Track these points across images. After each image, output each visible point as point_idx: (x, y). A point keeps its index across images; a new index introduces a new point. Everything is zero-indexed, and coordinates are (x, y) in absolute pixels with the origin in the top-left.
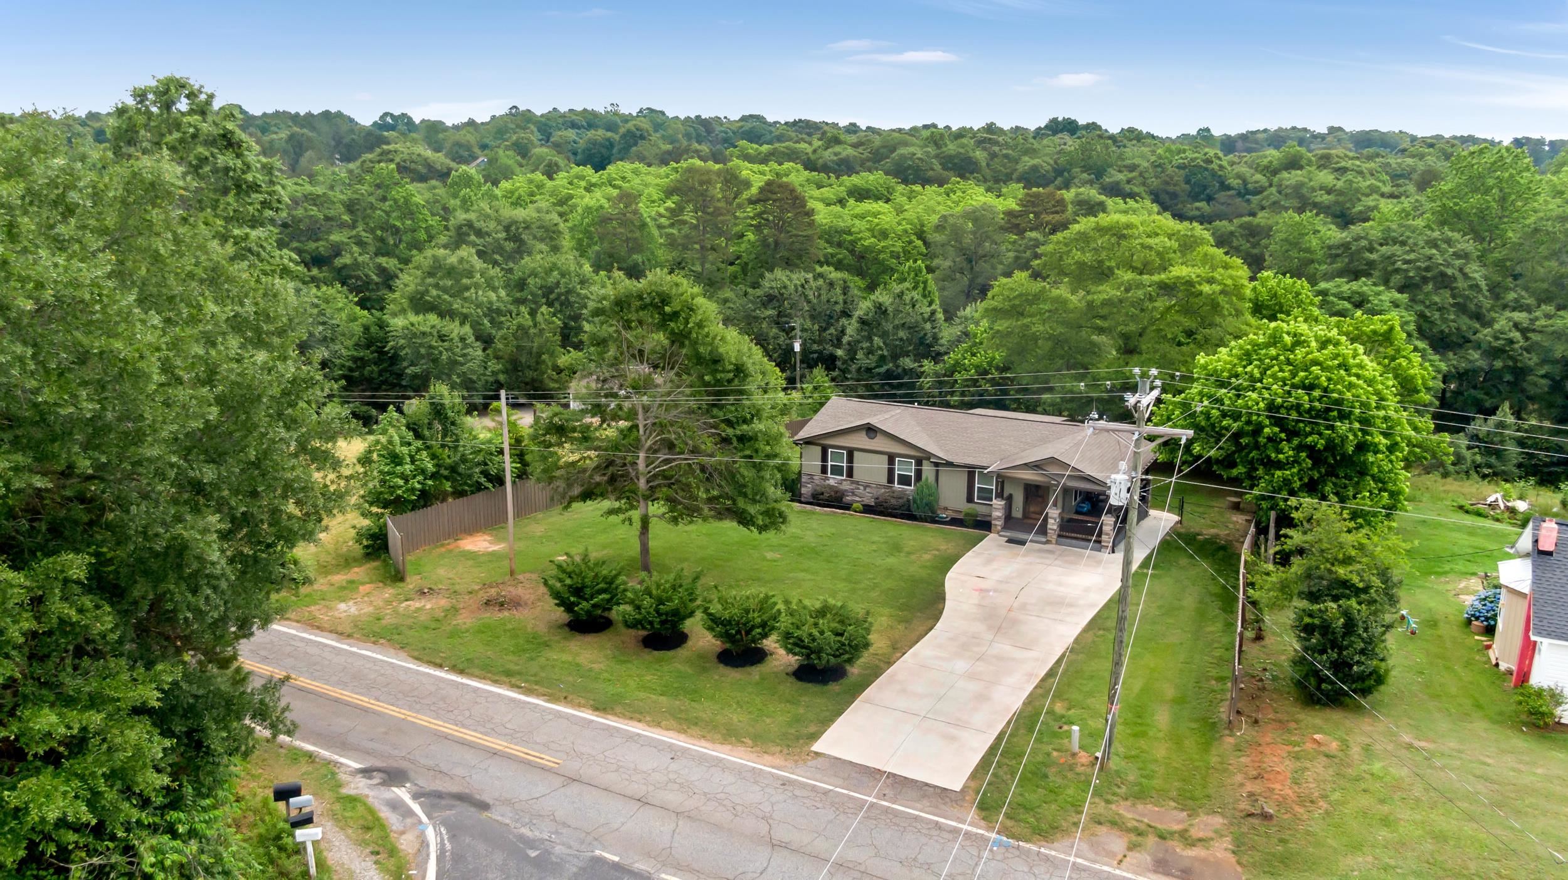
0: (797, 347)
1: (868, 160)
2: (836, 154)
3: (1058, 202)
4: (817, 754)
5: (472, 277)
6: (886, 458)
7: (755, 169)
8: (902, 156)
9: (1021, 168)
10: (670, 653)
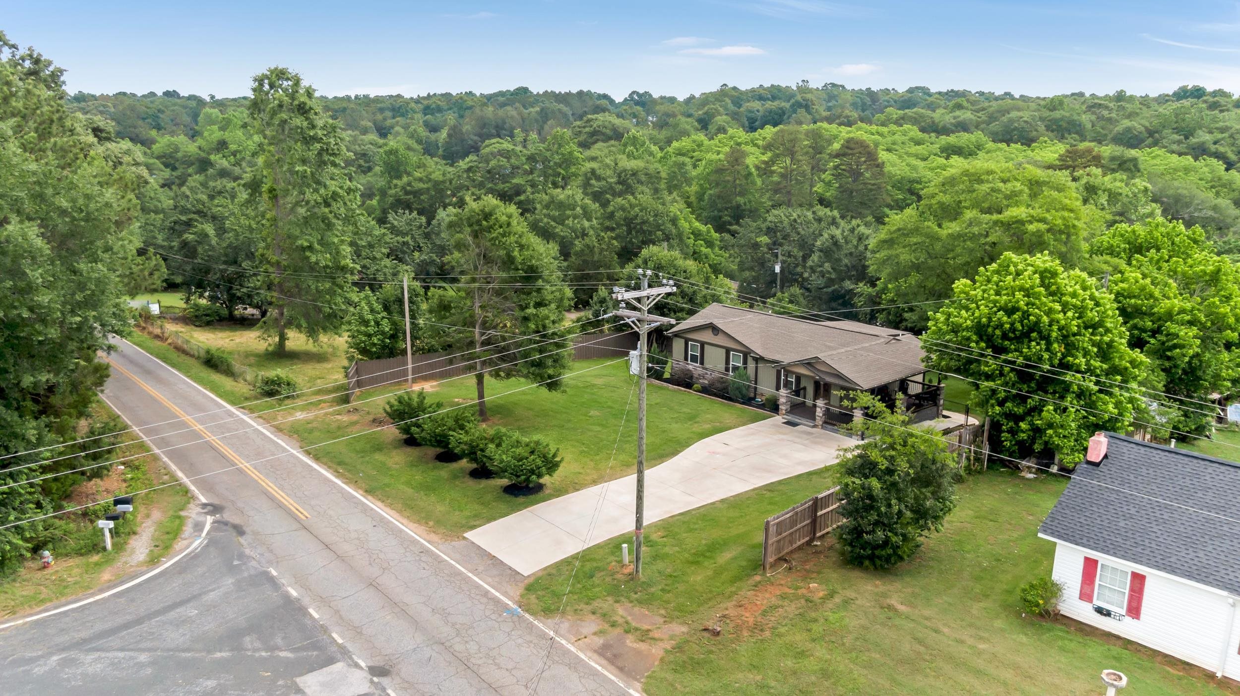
0: (777, 269)
1: (983, 122)
2: (955, 118)
3: (1094, 157)
4: (464, 538)
5: (574, 209)
6: (724, 351)
7: (873, 131)
8: (1011, 121)
9: (1119, 128)
10: (446, 464)
